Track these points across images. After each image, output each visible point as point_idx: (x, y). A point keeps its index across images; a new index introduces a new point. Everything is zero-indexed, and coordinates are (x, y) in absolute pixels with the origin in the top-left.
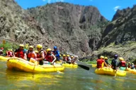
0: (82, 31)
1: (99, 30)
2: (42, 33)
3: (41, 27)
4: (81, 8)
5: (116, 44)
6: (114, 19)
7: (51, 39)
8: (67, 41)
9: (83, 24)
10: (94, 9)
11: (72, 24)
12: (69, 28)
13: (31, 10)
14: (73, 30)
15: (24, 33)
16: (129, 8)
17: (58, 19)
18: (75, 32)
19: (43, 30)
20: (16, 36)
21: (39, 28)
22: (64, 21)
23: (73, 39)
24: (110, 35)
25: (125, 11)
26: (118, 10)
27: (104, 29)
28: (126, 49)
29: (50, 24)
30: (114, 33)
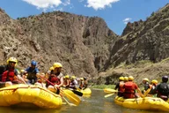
0: (86, 47)
1: (106, 47)
2: (37, 50)
3: (35, 42)
4: (84, 19)
5: (127, 63)
6: (124, 34)
7: (47, 57)
8: (68, 61)
9: (87, 39)
10: (101, 20)
11: (74, 38)
12: (70, 44)
13: (22, 21)
14: (75, 46)
15: (15, 50)
16: (141, 21)
17: (56, 33)
18: (77, 49)
19: (38, 47)
20: (5, 54)
21: (32, 44)
22: (63, 35)
23: (75, 57)
24: (120, 53)
25: (136, 24)
26: (129, 23)
27: (112, 46)
28: (139, 70)
29: (46, 38)
30: (124, 50)
